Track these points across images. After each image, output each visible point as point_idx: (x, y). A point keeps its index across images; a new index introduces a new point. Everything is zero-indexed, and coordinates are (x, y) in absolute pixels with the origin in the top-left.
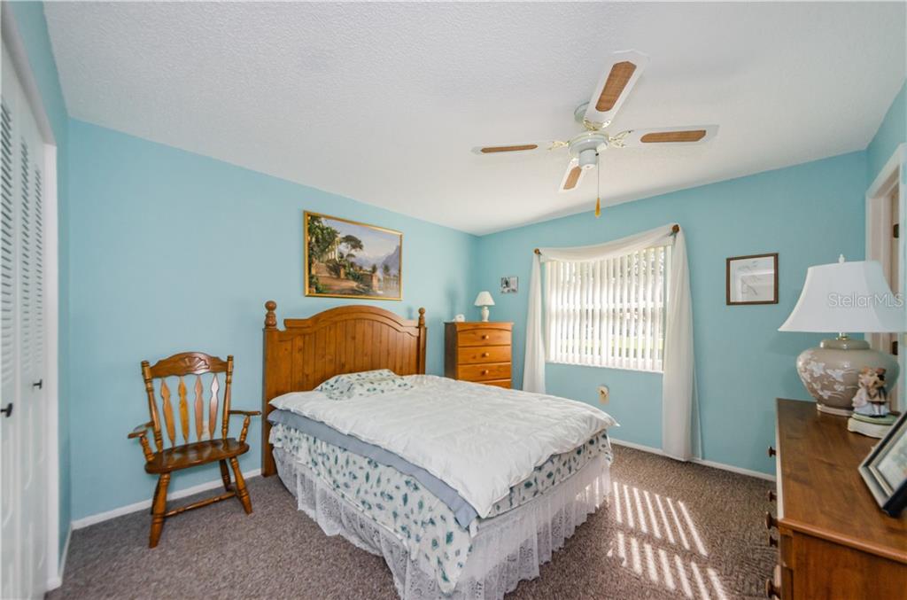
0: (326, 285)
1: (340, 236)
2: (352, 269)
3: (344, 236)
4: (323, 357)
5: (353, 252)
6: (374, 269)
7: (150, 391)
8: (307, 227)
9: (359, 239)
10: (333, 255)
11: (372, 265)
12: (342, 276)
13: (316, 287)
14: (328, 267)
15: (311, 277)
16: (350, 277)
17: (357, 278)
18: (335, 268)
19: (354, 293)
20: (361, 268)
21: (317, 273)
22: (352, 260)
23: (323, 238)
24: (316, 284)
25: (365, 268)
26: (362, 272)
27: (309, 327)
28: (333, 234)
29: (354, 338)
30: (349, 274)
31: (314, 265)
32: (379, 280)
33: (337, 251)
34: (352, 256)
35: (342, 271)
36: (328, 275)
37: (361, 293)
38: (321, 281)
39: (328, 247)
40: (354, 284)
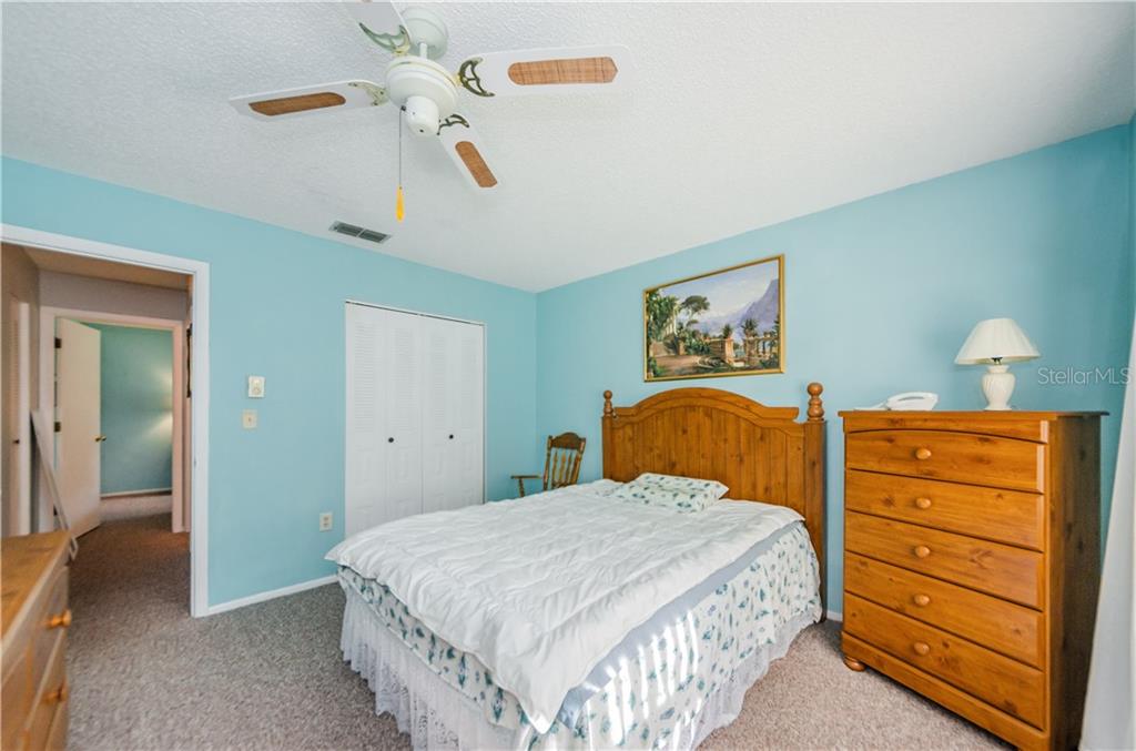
0: (664, 367)
1: (679, 302)
2: (694, 341)
3: (684, 300)
4: (651, 450)
5: (696, 317)
6: (727, 331)
7: (549, 455)
8: (646, 305)
9: (703, 296)
10: (672, 329)
11: (723, 326)
12: (682, 351)
13: (654, 371)
14: (667, 344)
15: (649, 361)
16: (691, 351)
17: (700, 350)
18: (673, 345)
19: (698, 371)
20: (706, 336)
21: (655, 354)
22: (693, 328)
23: (661, 313)
24: (653, 367)
25: (711, 334)
26: (708, 341)
27: (633, 415)
28: (670, 303)
29: (685, 432)
30: (690, 347)
31: (651, 346)
32: (736, 347)
33: (675, 322)
34: (695, 322)
35: (682, 345)
36: (666, 354)
37: (707, 370)
38: (659, 363)
39: (665, 321)
40: (696, 360)
